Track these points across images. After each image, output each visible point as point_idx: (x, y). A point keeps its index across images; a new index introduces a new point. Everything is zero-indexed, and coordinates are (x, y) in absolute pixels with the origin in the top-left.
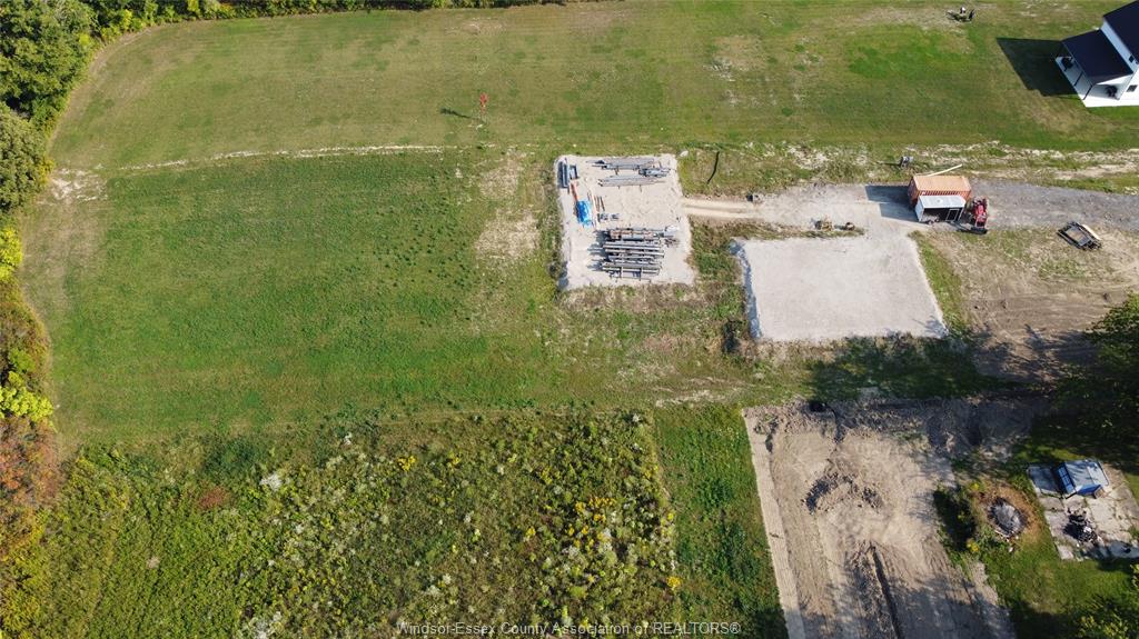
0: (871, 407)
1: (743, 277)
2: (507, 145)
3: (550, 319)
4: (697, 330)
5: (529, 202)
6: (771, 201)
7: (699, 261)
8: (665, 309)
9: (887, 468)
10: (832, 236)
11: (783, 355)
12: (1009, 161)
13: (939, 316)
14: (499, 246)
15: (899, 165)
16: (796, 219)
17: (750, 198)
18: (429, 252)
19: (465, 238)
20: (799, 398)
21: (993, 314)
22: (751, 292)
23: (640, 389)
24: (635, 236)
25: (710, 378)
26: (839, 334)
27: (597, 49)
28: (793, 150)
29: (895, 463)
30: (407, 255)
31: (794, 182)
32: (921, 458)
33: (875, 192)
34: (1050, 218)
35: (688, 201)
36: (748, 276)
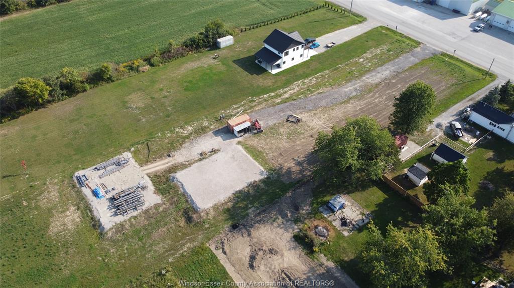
0: (255, 216)
1: (181, 189)
2: (45, 179)
3: (102, 249)
4: (172, 220)
5: (68, 200)
6: (178, 153)
7: (159, 191)
8: (154, 217)
9: (272, 237)
10: (209, 157)
11: (212, 213)
12: (258, 102)
13: (262, 169)
14: (62, 227)
15: (221, 119)
16: (191, 156)
17: (169, 156)
18: (25, 247)
19: (42, 232)
20: (227, 226)
21: (280, 159)
22: (187, 193)
23: (160, 258)
24: (127, 193)
25: (188, 238)
26: (229, 193)
27: (72, 121)
28: (177, 130)
29: (274, 233)
30: (13, 255)
31: (184, 142)
32: (282, 226)
33: (217, 133)
34: (281, 117)
35: (143, 168)
36: (183, 188)
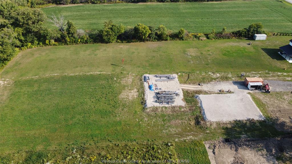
0: (246, 141)
1: (200, 104)
2: (129, 72)
4: (187, 119)
5: (135, 85)
6: (206, 85)
7: (186, 100)
8: (177, 113)
9: (255, 160)
10: (225, 93)
11: (215, 125)
12: (272, 75)
13: (262, 114)
14: (126, 97)
15: (241, 76)
16: (213, 89)
17: (199, 85)
18: (105, 98)
19: (116, 95)
20: (221, 139)
21: (278, 114)
22: (202, 107)
23: (170, 136)
24: (166, 93)
25: (193, 133)
26: (232, 119)
28: (210, 73)
29: (257, 158)
30: (99, 99)
31: (211, 80)
32: (265, 156)
33: (235, 83)
34: (288, 89)
35: (181, 85)
36: (201, 104)
